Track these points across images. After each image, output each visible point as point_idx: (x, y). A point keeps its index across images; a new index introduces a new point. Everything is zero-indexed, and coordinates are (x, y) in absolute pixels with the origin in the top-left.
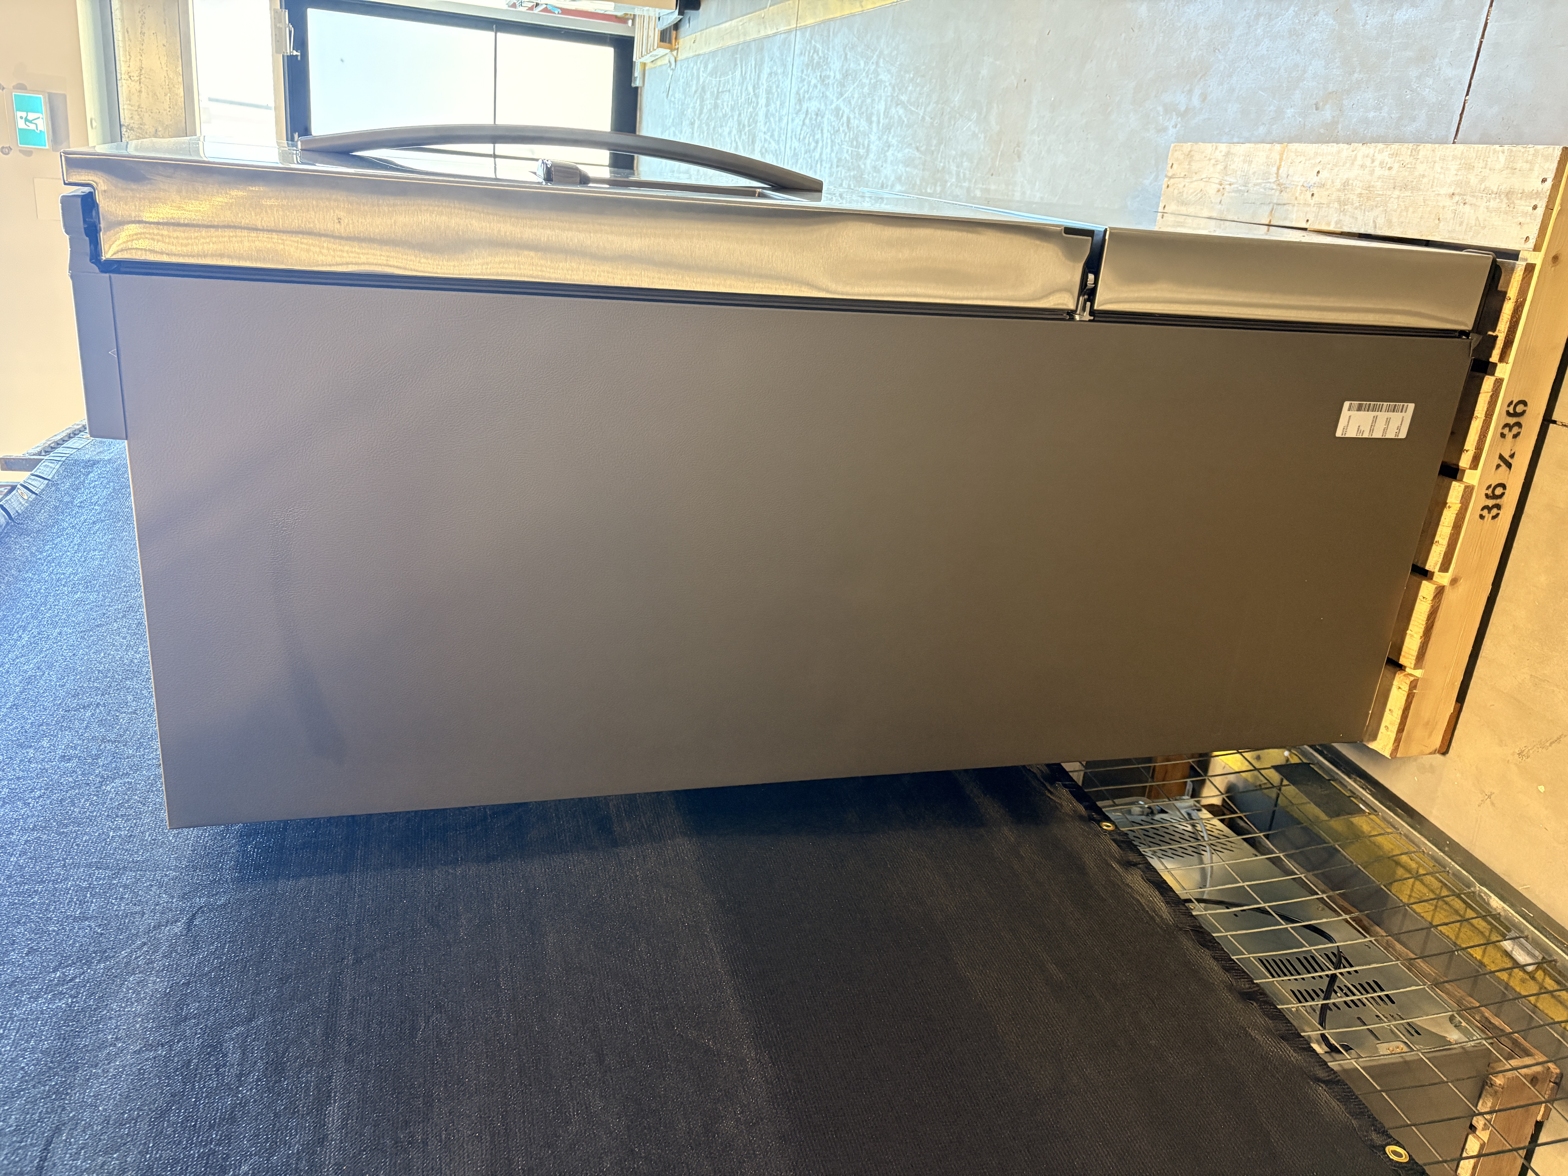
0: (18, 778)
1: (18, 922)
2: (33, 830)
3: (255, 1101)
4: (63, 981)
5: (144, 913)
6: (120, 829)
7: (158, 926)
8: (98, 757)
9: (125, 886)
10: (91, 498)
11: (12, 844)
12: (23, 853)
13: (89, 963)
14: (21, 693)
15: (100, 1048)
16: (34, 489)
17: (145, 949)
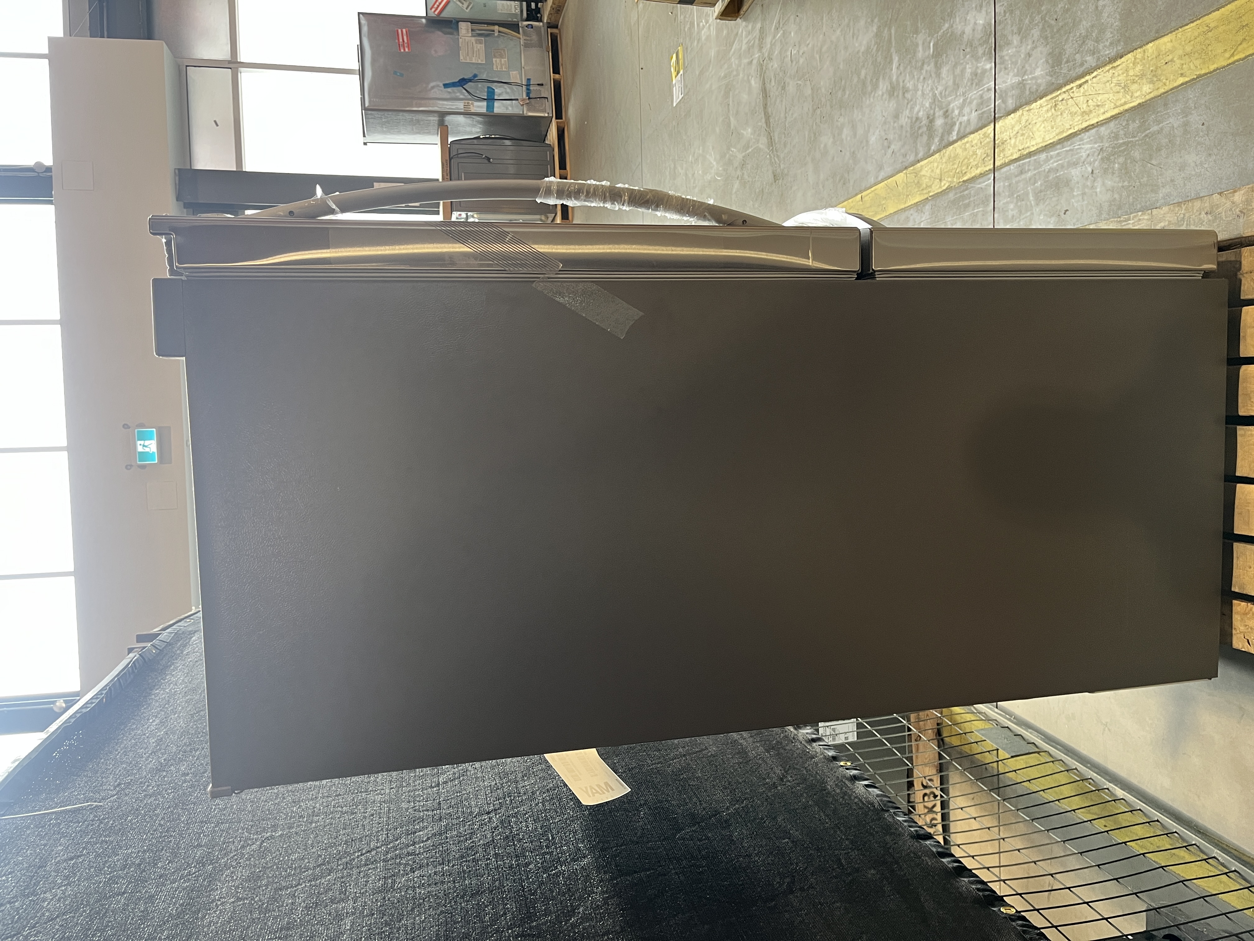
0: (158, 785)
1: (162, 850)
2: (168, 808)
3: (300, 920)
4: (190, 874)
5: (234, 842)
6: (219, 805)
7: (243, 847)
8: (204, 773)
9: (223, 831)
10: (194, 650)
11: (157, 816)
12: (163, 818)
13: (204, 866)
14: (157, 746)
15: (213, 901)
16: (159, 647)
17: (236, 857)
